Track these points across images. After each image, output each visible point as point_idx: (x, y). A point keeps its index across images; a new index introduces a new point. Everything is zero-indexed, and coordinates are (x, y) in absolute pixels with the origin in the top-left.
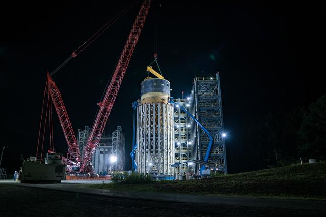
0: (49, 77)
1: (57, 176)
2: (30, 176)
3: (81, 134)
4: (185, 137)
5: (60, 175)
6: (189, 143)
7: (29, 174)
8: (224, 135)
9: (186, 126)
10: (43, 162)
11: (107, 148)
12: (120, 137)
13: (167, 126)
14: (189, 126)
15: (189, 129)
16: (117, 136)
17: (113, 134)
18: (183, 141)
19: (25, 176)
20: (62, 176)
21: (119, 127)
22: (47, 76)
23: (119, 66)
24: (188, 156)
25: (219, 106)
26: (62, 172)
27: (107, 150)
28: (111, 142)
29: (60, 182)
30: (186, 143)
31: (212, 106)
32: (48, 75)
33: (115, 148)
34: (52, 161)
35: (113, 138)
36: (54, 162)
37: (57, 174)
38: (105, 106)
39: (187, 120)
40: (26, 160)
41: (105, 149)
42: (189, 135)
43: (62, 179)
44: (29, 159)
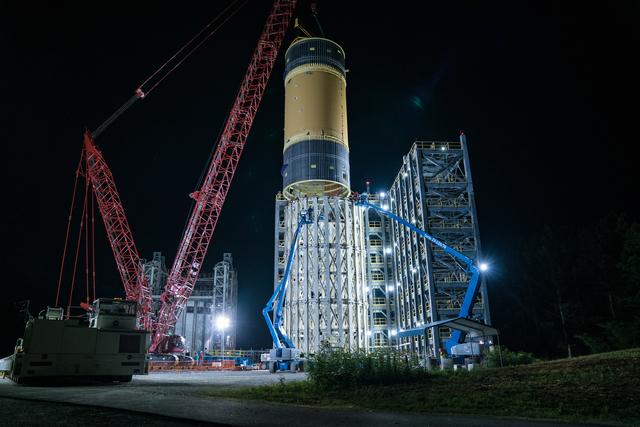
0: (88, 141)
1: (124, 364)
2: (50, 364)
3: (147, 268)
4: (379, 276)
5: (132, 360)
6: (390, 288)
7: (45, 356)
8: (484, 267)
9: (381, 252)
10: (85, 323)
11: (201, 300)
12: (230, 277)
13: (354, 247)
14: (388, 251)
15: (389, 258)
16: (224, 274)
17: (216, 269)
18: (376, 284)
19: (32, 364)
20: (137, 364)
21: (228, 256)
22: (83, 138)
23: (236, 110)
24: (388, 316)
25: (470, 204)
26: (138, 351)
27: (201, 305)
28: (212, 287)
29: (128, 378)
30: (383, 287)
31: (454, 204)
32: (86, 136)
33: (219, 300)
34: (111, 319)
35: (216, 278)
36: (116, 323)
37: (124, 358)
38: (209, 198)
39: (383, 238)
40: (36, 316)
41: (196, 302)
42: (390, 271)
43: (137, 372)
44: (44, 314)
